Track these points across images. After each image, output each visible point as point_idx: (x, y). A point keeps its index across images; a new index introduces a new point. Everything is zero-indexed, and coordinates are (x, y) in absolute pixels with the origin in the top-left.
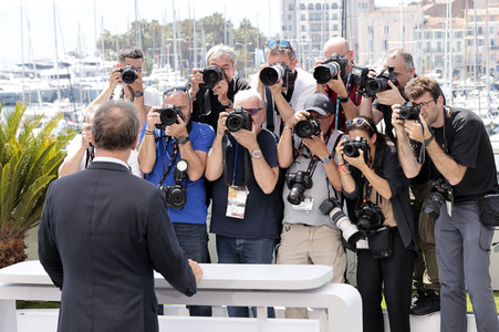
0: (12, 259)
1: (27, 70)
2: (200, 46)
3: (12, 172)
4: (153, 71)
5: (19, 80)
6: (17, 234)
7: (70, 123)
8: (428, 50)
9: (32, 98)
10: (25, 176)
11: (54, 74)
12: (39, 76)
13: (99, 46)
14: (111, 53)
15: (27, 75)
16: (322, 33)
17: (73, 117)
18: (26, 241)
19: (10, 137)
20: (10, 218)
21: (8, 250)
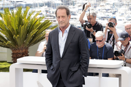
0: (24, 56)
3: (25, 28)
6: (26, 48)
10: (29, 30)
18: (29, 50)
19: (24, 17)
20: (24, 43)
21: (23, 53)
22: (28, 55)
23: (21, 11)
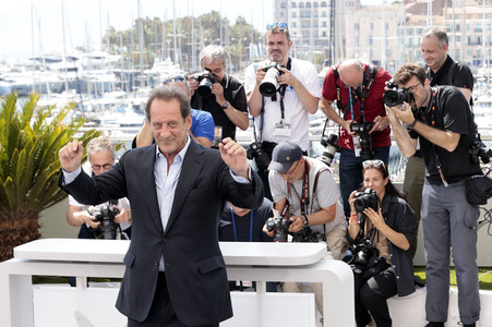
0: (27, 238)
1: (38, 63)
2: (198, 41)
3: (27, 157)
4: (155, 65)
5: (30, 73)
6: (32, 215)
7: (78, 112)
8: (410, 46)
9: (42, 89)
10: (39, 160)
11: (62, 67)
12: (48, 69)
13: (104, 42)
14: (116, 47)
15: (37, 68)
16: (311, 30)
17: (80, 107)
18: (40, 221)
19: (25, 125)
20: (25, 199)
21: (24, 229)
22: (37, 237)
23: (13, 107)
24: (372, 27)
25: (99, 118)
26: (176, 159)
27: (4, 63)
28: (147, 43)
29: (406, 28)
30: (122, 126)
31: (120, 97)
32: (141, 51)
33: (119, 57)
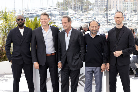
1: (42, 10)
2: (78, 5)
4: (68, 10)
5: (40, 12)
8: (125, 6)
11: (47, 10)
12: (44, 11)
13: (57, 5)
14: (59, 6)
15: (42, 11)
16: (103, 2)
24: (117, 2)
25: (55, 22)
26: (69, 33)
27: (34, 10)
28: (66, 5)
29: (124, 2)
30: (60, 24)
31: (60, 17)
32: (65, 7)
33: (60, 8)
